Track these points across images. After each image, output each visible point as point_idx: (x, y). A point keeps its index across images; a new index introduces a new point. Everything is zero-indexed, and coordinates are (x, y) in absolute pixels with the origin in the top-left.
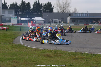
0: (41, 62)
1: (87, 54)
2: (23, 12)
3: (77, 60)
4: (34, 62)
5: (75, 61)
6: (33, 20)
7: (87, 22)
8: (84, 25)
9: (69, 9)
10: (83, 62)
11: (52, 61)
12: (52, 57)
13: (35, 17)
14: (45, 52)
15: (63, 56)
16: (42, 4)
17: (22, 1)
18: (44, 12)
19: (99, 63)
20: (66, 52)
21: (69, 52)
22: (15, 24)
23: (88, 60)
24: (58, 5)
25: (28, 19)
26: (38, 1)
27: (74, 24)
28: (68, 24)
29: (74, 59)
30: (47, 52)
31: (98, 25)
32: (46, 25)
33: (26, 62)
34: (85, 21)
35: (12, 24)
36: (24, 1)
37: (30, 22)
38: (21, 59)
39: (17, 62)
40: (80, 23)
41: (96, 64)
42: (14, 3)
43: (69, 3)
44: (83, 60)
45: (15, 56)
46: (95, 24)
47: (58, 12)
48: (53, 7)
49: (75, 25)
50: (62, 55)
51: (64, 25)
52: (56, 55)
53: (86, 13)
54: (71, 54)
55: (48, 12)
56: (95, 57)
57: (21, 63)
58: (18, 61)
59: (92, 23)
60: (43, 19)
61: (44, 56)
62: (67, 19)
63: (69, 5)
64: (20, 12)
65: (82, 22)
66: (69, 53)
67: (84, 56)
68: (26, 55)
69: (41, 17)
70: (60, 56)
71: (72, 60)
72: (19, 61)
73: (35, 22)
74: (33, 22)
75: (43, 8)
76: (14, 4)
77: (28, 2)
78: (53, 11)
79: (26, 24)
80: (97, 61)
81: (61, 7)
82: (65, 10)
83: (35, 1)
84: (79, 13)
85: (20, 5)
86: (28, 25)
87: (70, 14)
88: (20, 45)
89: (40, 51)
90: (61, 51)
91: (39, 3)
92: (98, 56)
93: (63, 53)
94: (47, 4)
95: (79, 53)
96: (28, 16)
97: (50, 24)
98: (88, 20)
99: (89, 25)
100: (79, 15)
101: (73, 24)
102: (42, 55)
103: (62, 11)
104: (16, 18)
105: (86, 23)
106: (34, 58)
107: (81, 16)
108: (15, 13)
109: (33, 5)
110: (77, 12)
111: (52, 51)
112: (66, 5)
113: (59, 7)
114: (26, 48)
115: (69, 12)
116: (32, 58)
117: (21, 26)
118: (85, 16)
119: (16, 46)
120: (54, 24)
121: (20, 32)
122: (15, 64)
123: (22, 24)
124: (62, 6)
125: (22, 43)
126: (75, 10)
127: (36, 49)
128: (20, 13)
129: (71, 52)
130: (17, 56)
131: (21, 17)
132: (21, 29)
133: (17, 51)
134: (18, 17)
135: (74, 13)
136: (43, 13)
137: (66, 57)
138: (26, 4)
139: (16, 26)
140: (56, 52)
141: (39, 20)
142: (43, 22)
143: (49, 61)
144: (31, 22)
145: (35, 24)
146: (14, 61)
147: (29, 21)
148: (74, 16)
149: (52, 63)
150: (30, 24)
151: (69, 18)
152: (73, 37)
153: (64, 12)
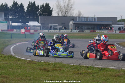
0: (36, 77)
1: (93, 68)
2: (15, 16)
3: (81, 75)
4: (27, 78)
5: (79, 76)
6: (27, 25)
7: (94, 28)
8: (90, 32)
9: (71, 12)
10: (88, 78)
11: (50, 76)
12: (50, 71)
13: (30, 22)
14: (42, 65)
15: (64, 70)
16: (38, 6)
17: (14, 1)
18: (41, 15)
19: (108, 79)
20: (68, 65)
21: (71, 65)
22: (4, 30)
23: (94, 75)
24: (59, 6)
25: (21, 24)
26: (33, 2)
27: (78, 30)
28: (71, 31)
29: (77, 74)
30: (44, 65)
31: (108, 32)
32: (44, 31)
33: (18, 77)
34: (92, 27)
35: (1, 30)
36: (16, 2)
37: (23, 28)
38: (12, 74)
39: (6, 78)
40: (86, 30)
41: (104, 80)
42: (4, 4)
43: (71, 5)
44: (88, 75)
45: (4, 70)
46: (103, 31)
47: (58, 16)
48: (53, 9)
49: (78, 32)
50: (62, 69)
51: (66, 32)
52: (55, 69)
53: (92, 18)
54: (73, 68)
55: (45, 15)
56: (103, 72)
57: (11, 79)
58: (7, 76)
59: (100, 29)
60: (39, 24)
61: (41, 70)
62: (69, 24)
63: (71, 7)
64: (11, 15)
65: (87, 28)
66: (71, 67)
67: (89, 71)
68: (18, 69)
69: (37, 22)
70: (60, 70)
71: (75, 75)
72: (9, 76)
73: (29, 27)
74: (27, 28)
75: (39, 10)
76: (3, 6)
77: (21, 3)
78: (52, 14)
79: (18, 30)
80: (106, 77)
81: (62, 9)
82: (66, 14)
83: (30, 2)
84: (84, 18)
85: (11, 7)
86: (21, 31)
87: (73, 19)
88: (11, 56)
89: (36, 63)
90: (61, 64)
91: (35, 5)
92: (107, 71)
93: (63, 67)
94: (44, 6)
95: (83, 66)
96: (21, 20)
97: (48, 30)
98: (95, 26)
99: (96, 32)
100: (84, 20)
101: (76, 30)
102: (37, 69)
103: (64, 14)
104: (7, 23)
105: (92, 30)
106: (27, 73)
107: (86, 21)
108: (5, 16)
109: (27, 7)
110: (82, 16)
111: (50, 64)
112: (69, 7)
113: (59, 10)
114: (19, 60)
115: (72, 16)
116: (25, 72)
117: (12, 33)
118: (91, 21)
119: (5, 57)
120: (53, 30)
121: (11, 40)
122: (5, 80)
123: (13, 31)
124: (64, 9)
125: (13, 54)
126: (80, 13)
127: (30, 61)
128: (11, 17)
129: (74, 65)
130: (7, 70)
131: (12, 22)
132: (12, 36)
133: (7, 64)
134: (8, 22)
135: (78, 18)
136: (39, 17)
137: (67, 72)
138: (19, 5)
139: (7, 33)
140: (55, 65)
141: (35, 26)
142: (39, 28)
143: (46, 76)
144: (25, 27)
145: (30, 31)
146: (3, 76)
147: (22, 26)
148: (78, 21)
149: (49, 79)
150: (23, 31)
151: (71, 23)
152: (77, 46)
153: (66, 16)
